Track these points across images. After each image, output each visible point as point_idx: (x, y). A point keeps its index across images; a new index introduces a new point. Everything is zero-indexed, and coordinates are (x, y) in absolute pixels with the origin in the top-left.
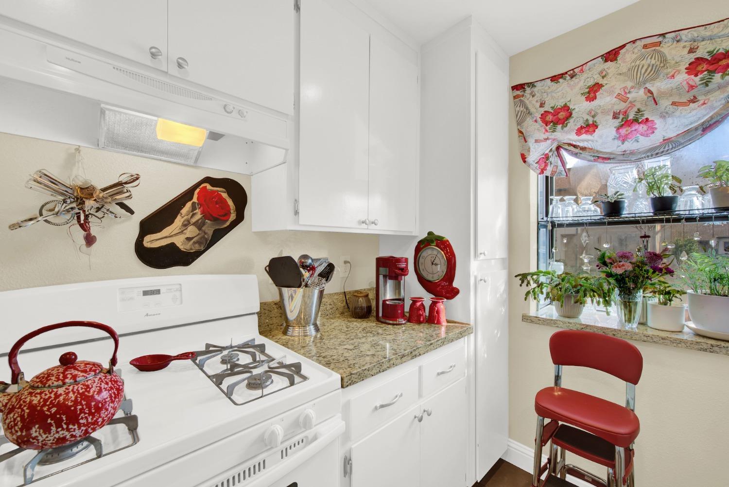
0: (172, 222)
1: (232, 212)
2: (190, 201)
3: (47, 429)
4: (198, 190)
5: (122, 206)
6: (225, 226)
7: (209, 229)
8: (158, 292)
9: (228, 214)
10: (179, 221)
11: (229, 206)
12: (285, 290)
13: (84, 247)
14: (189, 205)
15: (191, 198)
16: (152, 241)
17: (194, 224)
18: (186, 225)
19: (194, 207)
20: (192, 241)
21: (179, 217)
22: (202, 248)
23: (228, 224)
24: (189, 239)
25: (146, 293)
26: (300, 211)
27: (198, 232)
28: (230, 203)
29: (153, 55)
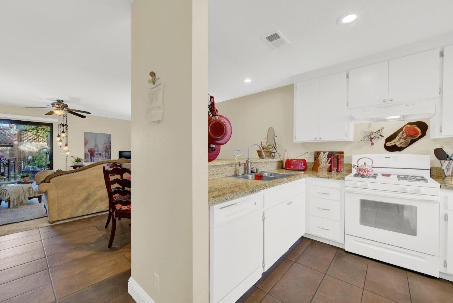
0: (395, 138)
1: (419, 133)
2: (401, 131)
3: (361, 172)
4: (405, 127)
5: (380, 135)
6: (416, 138)
7: (409, 140)
8: (389, 158)
9: (418, 133)
10: (397, 138)
11: (418, 131)
12: (443, 161)
13: (371, 146)
14: (401, 133)
15: (402, 130)
16: (389, 144)
17: (403, 138)
18: (400, 139)
19: (403, 133)
20: (402, 144)
21: (397, 137)
22: (406, 146)
23: (418, 137)
24: (401, 143)
25: (386, 158)
26: (442, 131)
27: (404, 141)
28: (419, 130)
29: (384, 101)
